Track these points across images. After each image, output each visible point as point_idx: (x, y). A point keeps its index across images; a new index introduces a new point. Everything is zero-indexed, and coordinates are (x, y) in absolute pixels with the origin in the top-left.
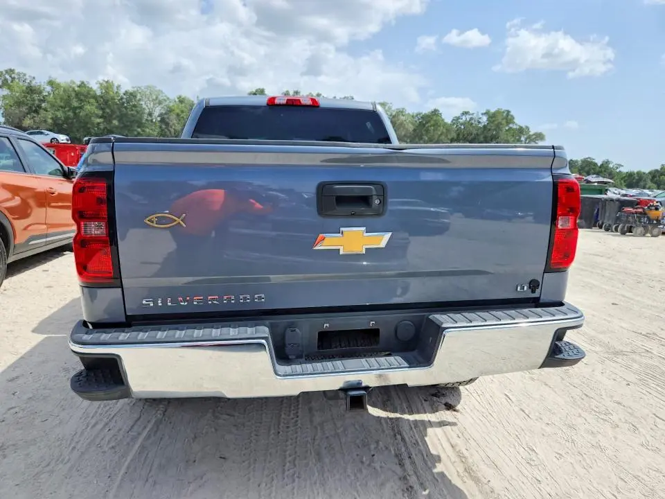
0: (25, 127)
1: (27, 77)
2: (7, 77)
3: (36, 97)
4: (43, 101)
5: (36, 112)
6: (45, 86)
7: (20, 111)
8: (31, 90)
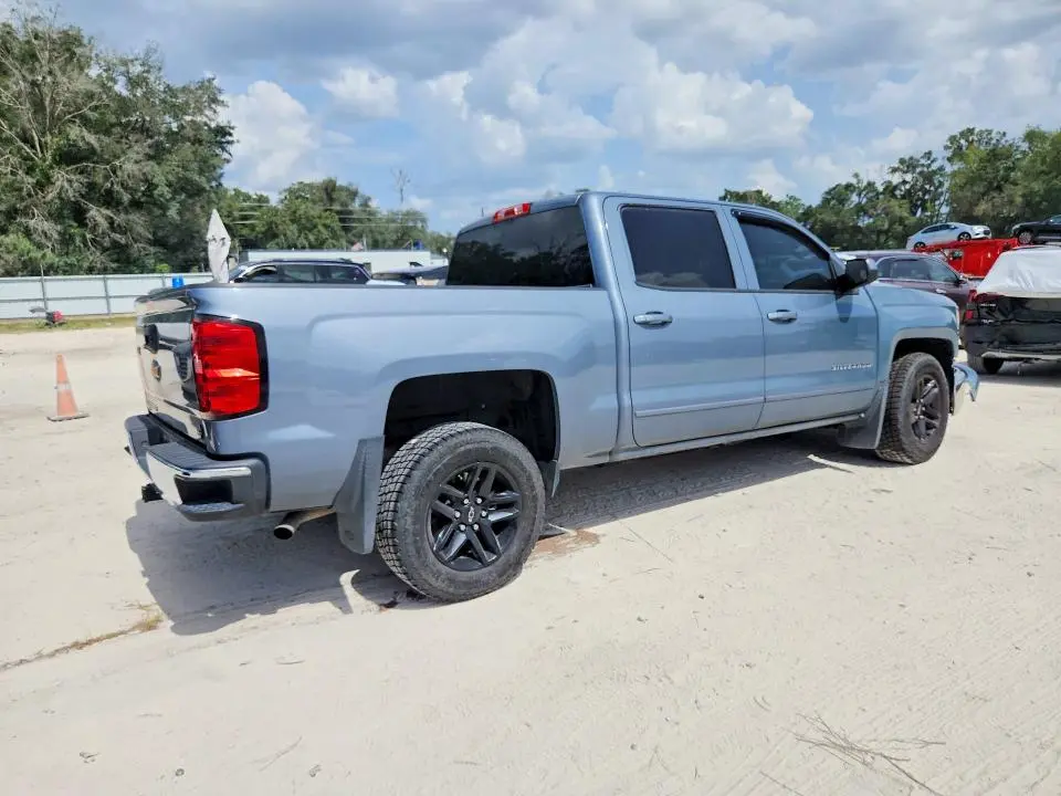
0: (977, 217)
1: (993, 135)
2: (963, 141)
3: (1001, 165)
4: (1012, 169)
5: (999, 189)
6: (1020, 144)
7: (973, 192)
8: (995, 155)
